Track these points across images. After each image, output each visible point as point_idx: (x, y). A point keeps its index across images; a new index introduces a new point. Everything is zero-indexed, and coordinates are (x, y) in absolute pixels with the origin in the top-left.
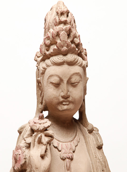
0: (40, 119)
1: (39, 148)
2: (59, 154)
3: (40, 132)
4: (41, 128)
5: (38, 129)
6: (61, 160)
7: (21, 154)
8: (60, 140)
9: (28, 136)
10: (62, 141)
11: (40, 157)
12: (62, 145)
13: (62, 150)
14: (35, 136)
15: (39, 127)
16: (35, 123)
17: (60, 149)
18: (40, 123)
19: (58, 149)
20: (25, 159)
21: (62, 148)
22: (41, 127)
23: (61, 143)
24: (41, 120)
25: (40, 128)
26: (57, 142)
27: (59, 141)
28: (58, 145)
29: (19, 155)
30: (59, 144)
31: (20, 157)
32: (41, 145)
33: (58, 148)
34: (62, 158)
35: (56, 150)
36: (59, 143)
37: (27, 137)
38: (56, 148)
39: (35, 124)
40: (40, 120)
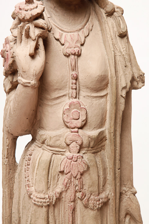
0: (27, 3)
2: (62, 49)
3: (27, 22)
4: (28, 17)
5: (24, 18)
6: (64, 57)
7: (9, 51)
8: (64, 29)
9: (15, 26)
10: (66, 30)
12: (66, 36)
13: (65, 44)
14: (22, 27)
15: (25, 15)
16: (20, 9)
17: (63, 42)
18: (27, 9)
19: (60, 42)
20: (13, 57)
21: (65, 40)
22: (27, 15)
23: (64, 34)
24: (29, 5)
25: (26, 16)
26: (60, 33)
27: (62, 30)
28: (60, 37)
29: (7, 51)
30: (61, 35)
31: (7, 54)
32: (30, 40)
34: (65, 54)
35: (58, 42)
36: (62, 34)
37: (13, 29)
38: (58, 40)
39: (20, 11)
40: (27, 5)
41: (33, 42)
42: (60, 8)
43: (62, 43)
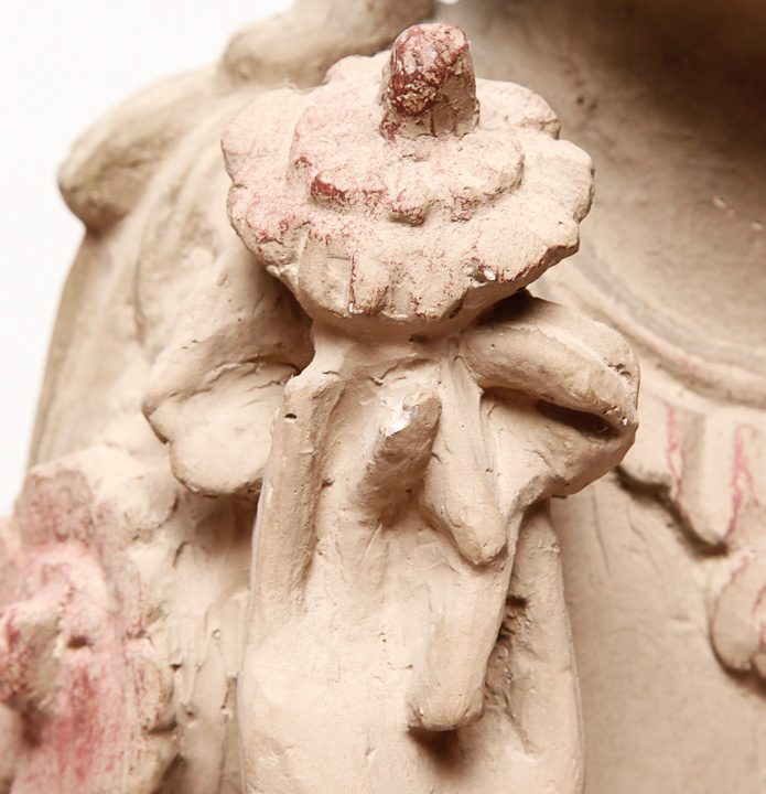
1: (392, 587)
2: (697, 598)
3: (409, 353)
6: (728, 691)
7: (106, 636)
10: (738, 377)
11: (408, 751)
12: (750, 450)
13: (738, 539)
15: (398, 272)
16: (325, 194)
17: (711, 516)
18: (412, 203)
19: (678, 519)
21: (737, 501)
22: (417, 270)
23: (722, 422)
24: (426, 144)
25: (406, 286)
26: (671, 410)
27: (693, 381)
28: (676, 458)
29: (78, 642)
30: (688, 442)
31: (84, 681)
33: (686, 505)
34: (739, 662)
35: (653, 521)
36: (698, 422)
37: (187, 393)
38: (651, 493)
39: (327, 221)
40: (403, 143)
41: (472, 583)
42: (657, 125)
43: (699, 528)
